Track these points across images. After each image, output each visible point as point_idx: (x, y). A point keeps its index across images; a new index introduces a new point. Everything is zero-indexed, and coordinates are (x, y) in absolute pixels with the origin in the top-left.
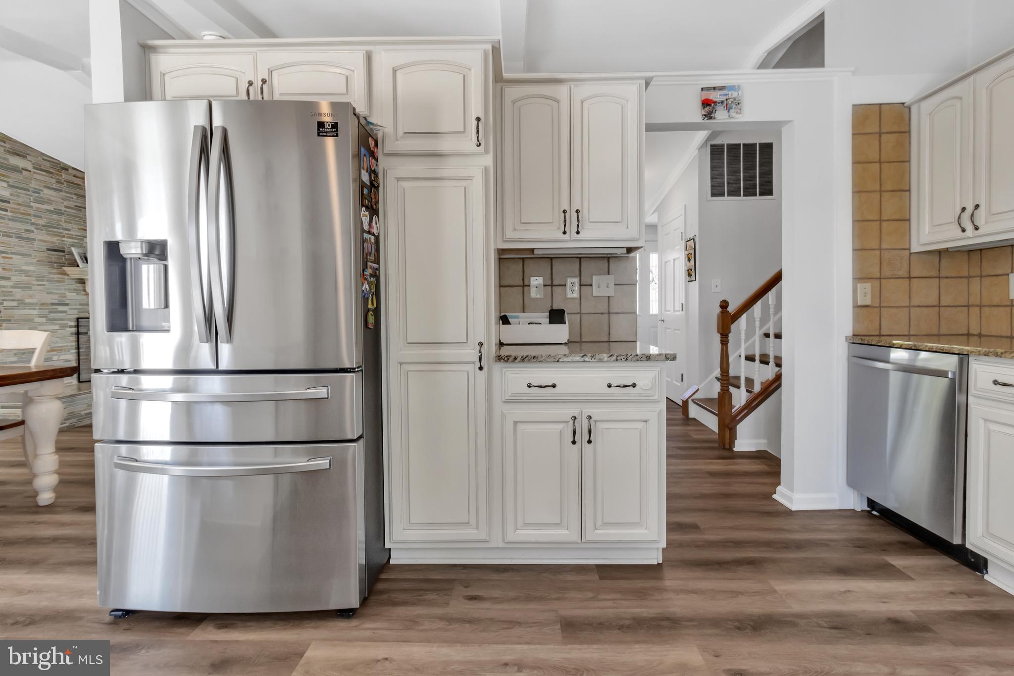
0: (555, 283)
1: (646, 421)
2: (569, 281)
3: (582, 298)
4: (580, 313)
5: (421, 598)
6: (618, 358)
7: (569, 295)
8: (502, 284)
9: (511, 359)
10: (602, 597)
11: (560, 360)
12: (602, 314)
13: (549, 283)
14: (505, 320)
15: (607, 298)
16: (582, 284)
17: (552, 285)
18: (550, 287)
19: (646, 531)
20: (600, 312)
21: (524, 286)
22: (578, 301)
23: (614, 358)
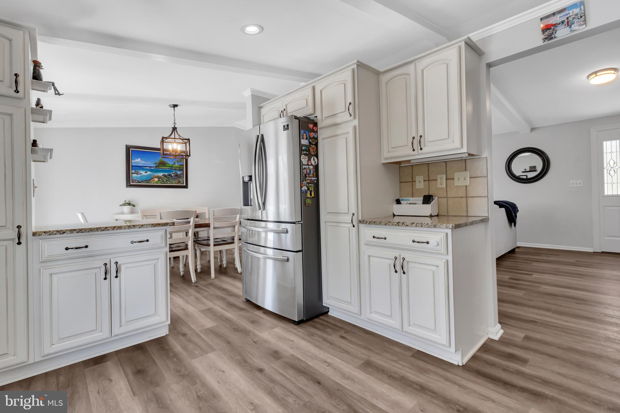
0: (431, 179)
1: (438, 266)
2: (439, 177)
3: (448, 187)
4: (447, 197)
5: (325, 329)
6: (417, 225)
7: (439, 186)
8: (401, 181)
9: (365, 222)
10: (400, 362)
11: (387, 224)
12: (462, 197)
13: (427, 179)
14: (398, 202)
15: (465, 187)
16: (447, 178)
17: (429, 180)
18: (427, 182)
19: (439, 337)
20: (460, 196)
21: (413, 181)
22: (445, 189)
23: (415, 225)
